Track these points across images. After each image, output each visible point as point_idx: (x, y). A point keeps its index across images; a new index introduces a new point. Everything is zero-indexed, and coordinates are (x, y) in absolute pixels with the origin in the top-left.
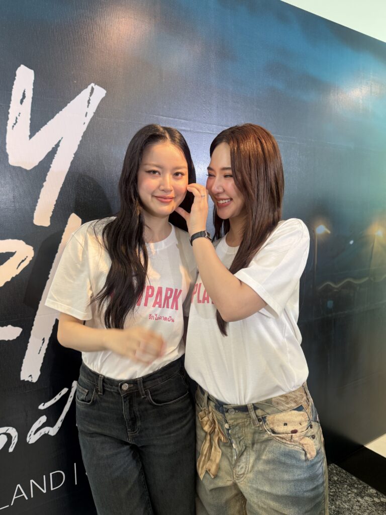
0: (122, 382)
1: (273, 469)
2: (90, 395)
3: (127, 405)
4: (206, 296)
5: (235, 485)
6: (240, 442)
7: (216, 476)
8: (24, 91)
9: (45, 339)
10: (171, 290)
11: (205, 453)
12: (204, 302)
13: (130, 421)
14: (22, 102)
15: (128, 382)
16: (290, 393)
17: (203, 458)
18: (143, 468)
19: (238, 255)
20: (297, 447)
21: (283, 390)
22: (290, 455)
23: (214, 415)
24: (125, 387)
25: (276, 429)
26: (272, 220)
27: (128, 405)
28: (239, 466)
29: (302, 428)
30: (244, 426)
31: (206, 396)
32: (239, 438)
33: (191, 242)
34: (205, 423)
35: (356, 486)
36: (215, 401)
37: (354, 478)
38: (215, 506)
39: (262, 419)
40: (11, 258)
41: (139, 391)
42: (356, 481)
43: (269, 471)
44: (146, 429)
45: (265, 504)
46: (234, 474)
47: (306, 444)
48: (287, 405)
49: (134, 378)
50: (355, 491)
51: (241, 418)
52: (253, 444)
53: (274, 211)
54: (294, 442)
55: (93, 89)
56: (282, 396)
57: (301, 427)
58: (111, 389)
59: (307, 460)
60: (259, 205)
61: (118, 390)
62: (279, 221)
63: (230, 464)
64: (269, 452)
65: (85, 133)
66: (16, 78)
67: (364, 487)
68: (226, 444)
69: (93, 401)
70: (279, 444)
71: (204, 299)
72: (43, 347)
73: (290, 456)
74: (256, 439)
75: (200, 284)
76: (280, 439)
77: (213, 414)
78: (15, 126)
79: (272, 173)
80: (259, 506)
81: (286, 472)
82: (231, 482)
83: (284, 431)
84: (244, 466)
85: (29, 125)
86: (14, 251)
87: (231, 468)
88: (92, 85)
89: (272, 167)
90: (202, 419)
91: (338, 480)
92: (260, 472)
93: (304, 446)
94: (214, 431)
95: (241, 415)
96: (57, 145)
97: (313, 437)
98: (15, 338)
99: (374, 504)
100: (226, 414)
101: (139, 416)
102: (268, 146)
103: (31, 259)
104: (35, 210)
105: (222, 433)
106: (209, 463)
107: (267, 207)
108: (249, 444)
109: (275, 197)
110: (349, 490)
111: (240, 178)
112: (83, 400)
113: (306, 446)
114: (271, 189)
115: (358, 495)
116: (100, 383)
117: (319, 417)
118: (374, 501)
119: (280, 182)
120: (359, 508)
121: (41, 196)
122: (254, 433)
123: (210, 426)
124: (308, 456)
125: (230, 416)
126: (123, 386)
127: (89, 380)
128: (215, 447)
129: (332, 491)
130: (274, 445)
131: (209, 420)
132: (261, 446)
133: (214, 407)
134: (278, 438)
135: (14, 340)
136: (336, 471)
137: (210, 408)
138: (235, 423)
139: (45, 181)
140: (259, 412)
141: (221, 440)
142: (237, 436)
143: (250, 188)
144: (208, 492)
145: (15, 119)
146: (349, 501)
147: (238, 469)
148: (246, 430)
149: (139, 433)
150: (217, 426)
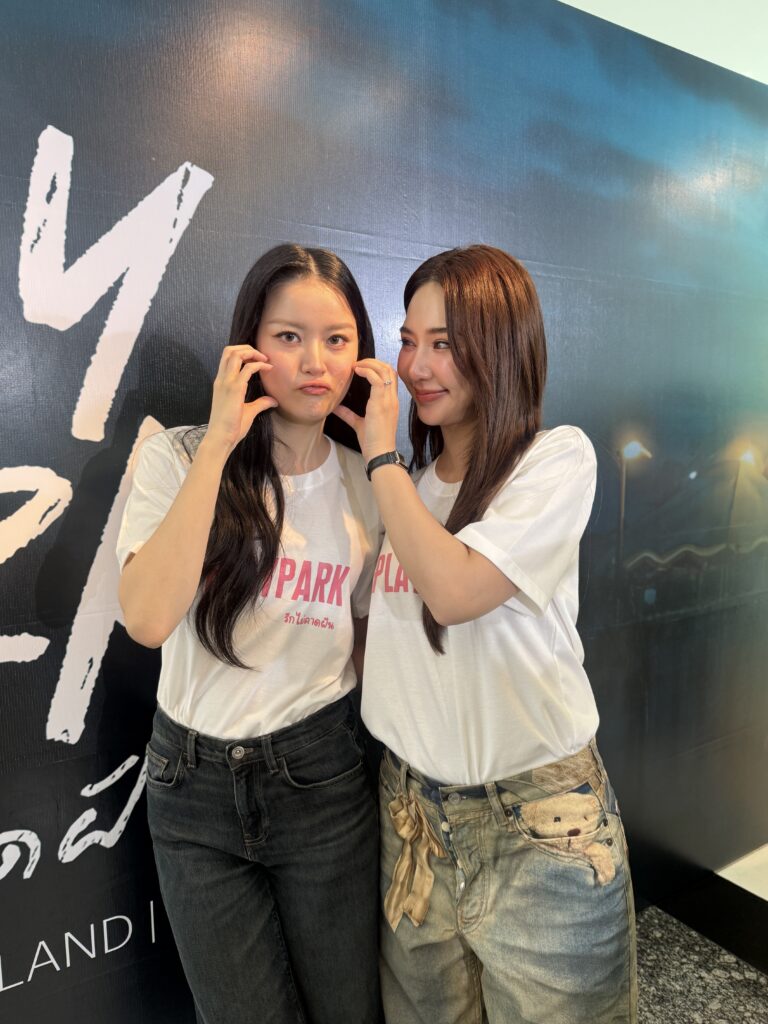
0: (233, 744)
1: (534, 905)
2: (172, 768)
3: (241, 787)
4: (402, 578)
5: (461, 938)
6: (470, 856)
7: (423, 923)
8: (55, 177)
9: (94, 660)
10: (329, 567)
11: (401, 879)
12: (397, 590)
13: (248, 817)
14: (49, 198)
15: (245, 743)
16: (566, 759)
17: (398, 889)
18: (277, 908)
19: (461, 499)
20: (579, 862)
21: (555, 756)
22: (564, 876)
23: (420, 806)
24: (239, 753)
25: (541, 828)
26: (523, 429)
27: (245, 787)
28: (468, 901)
29: (588, 826)
30: (478, 825)
31: (403, 770)
32: (468, 848)
33: (369, 473)
34: (402, 822)
35: (697, 949)
36: (422, 780)
37: (694, 933)
38: (421, 981)
39: (514, 811)
40: (28, 503)
41: (264, 761)
42: (698, 939)
43: (526, 909)
44: (281, 833)
45: (519, 973)
46: (459, 918)
47: (595, 856)
48: (560, 783)
49: (255, 735)
50: (696, 958)
51: (472, 810)
52: (496, 859)
53: (527, 412)
54: (573, 852)
55: (187, 173)
56: (550, 766)
57: (586, 823)
58: (211, 756)
59: (598, 885)
60: (501, 403)
61: (224, 759)
62: (537, 431)
63: (452, 897)
64: (527, 871)
65: (172, 259)
66: (38, 150)
67: (714, 952)
68: (444, 861)
69: (177, 780)
70: (546, 856)
71: (398, 583)
72: (89, 675)
73: (567, 878)
74: (501, 850)
75: (390, 555)
76: (546, 848)
77: (417, 804)
78: (36, 246)
79: (525, 342)
80: (507, 977)
81: (560, 909)
82: (453, 934)
83: (555, 833)
84: (479, 902)
85: (63, 243)
86: (33, 490)
87: (453, 906)
88: (187, 165)
89: (524, 329)
90: (395, 814)
91: (661, 938)
92: (508, 912)
93: (593, 859)
94: (420, 836)
95: (472, 804)
96: (119, 283)
97: (609, 842)
98: (35, 657)
99: (731, 984)
100: (444, 804)
101: (265, 809)
102: (516, 289)
103: (67, 504)
104: (74, 408)
105: (434, 839)
106: (410, 897)
107: (516, 407)
108: (489, 859)
109: (531, 386)
110: (685, 956)
111: (463, 350)
112: (158, 779)
113: (597, 859)
114: (522, 371)
115: (700, 966)
116: (191, 746)
117: (618, 804)
118: (731, 978)
119: (539, 359)
120: (702, 992)
121: (86, 382)
122: (499, 838)
123: (412, 828)
124: (601, 877)
125: (452, 807)
126: (234, 752)
127: (171, 740)
128: (422, 868)
129: (651, 958)
130: (537, 858)
131: (409, 815)
132: (511, 862)
133: (419, 792)
134: (543, 846)
135: (33, 662)
136: (659, 920)
137: (412, 793)
138: (462, 821)
139: (94, 352)
140: (508, 799)
141: (433, 853)
142: (464, 845)
143: (483, 371)
144: (407, 954)
145: (37, 230)
146: (684, 976)
147: (466, 908)
148: (482, 834)
149: (267, 841)
150: (425, 828)
